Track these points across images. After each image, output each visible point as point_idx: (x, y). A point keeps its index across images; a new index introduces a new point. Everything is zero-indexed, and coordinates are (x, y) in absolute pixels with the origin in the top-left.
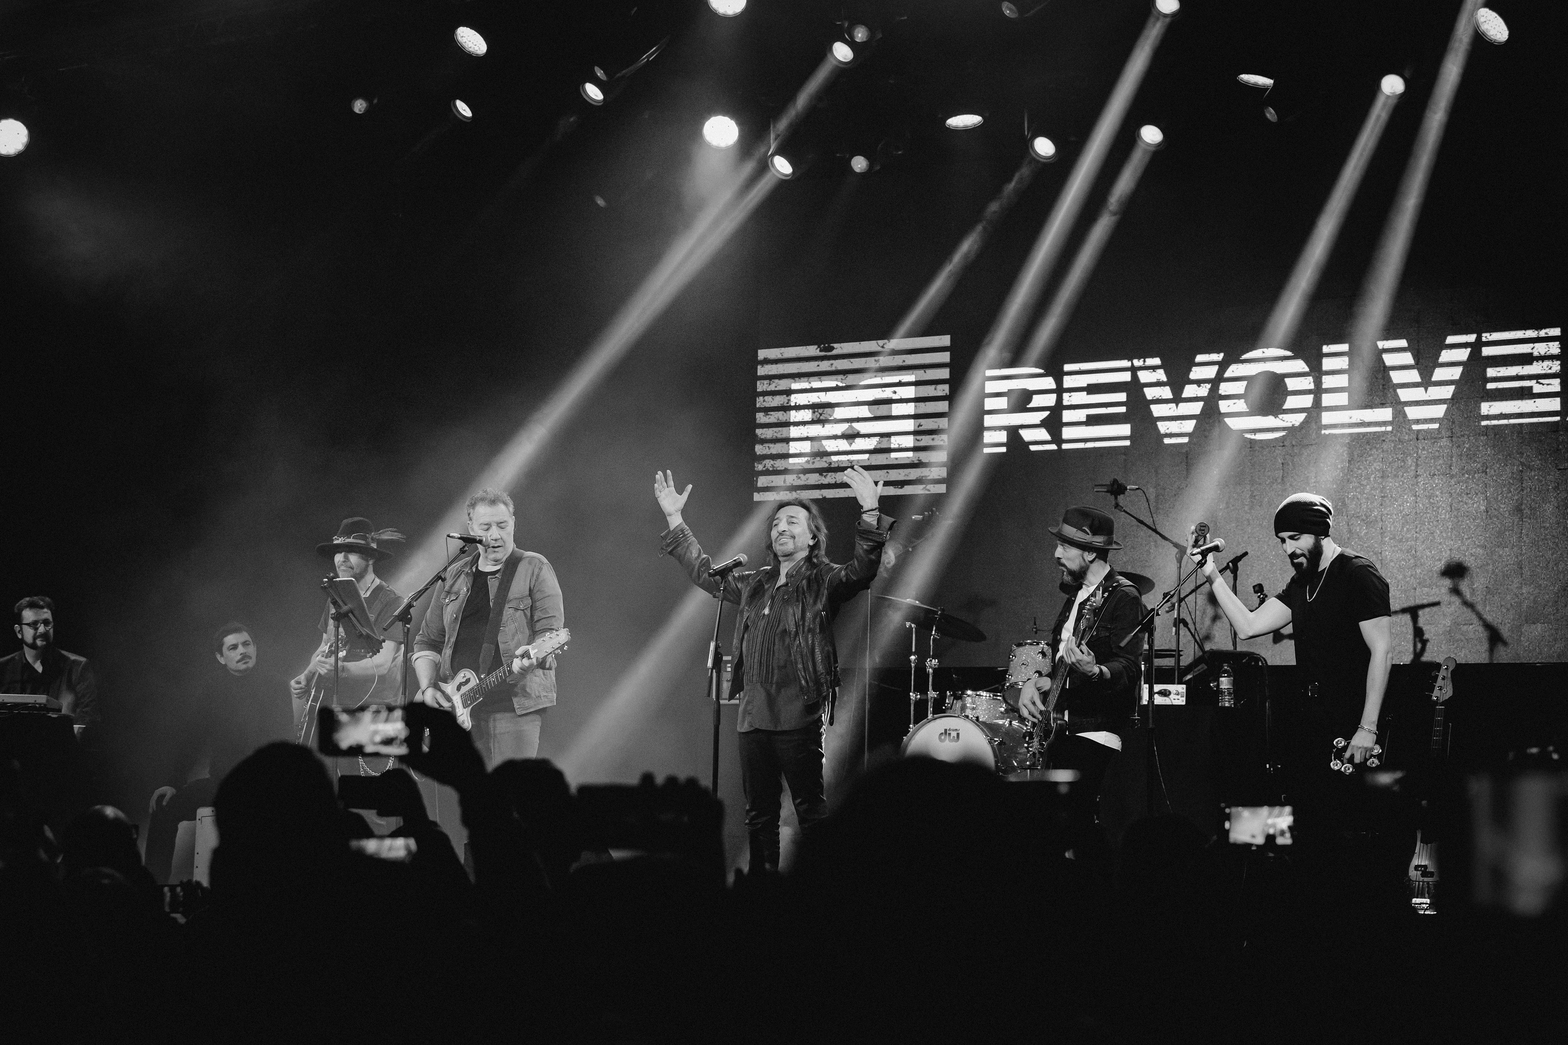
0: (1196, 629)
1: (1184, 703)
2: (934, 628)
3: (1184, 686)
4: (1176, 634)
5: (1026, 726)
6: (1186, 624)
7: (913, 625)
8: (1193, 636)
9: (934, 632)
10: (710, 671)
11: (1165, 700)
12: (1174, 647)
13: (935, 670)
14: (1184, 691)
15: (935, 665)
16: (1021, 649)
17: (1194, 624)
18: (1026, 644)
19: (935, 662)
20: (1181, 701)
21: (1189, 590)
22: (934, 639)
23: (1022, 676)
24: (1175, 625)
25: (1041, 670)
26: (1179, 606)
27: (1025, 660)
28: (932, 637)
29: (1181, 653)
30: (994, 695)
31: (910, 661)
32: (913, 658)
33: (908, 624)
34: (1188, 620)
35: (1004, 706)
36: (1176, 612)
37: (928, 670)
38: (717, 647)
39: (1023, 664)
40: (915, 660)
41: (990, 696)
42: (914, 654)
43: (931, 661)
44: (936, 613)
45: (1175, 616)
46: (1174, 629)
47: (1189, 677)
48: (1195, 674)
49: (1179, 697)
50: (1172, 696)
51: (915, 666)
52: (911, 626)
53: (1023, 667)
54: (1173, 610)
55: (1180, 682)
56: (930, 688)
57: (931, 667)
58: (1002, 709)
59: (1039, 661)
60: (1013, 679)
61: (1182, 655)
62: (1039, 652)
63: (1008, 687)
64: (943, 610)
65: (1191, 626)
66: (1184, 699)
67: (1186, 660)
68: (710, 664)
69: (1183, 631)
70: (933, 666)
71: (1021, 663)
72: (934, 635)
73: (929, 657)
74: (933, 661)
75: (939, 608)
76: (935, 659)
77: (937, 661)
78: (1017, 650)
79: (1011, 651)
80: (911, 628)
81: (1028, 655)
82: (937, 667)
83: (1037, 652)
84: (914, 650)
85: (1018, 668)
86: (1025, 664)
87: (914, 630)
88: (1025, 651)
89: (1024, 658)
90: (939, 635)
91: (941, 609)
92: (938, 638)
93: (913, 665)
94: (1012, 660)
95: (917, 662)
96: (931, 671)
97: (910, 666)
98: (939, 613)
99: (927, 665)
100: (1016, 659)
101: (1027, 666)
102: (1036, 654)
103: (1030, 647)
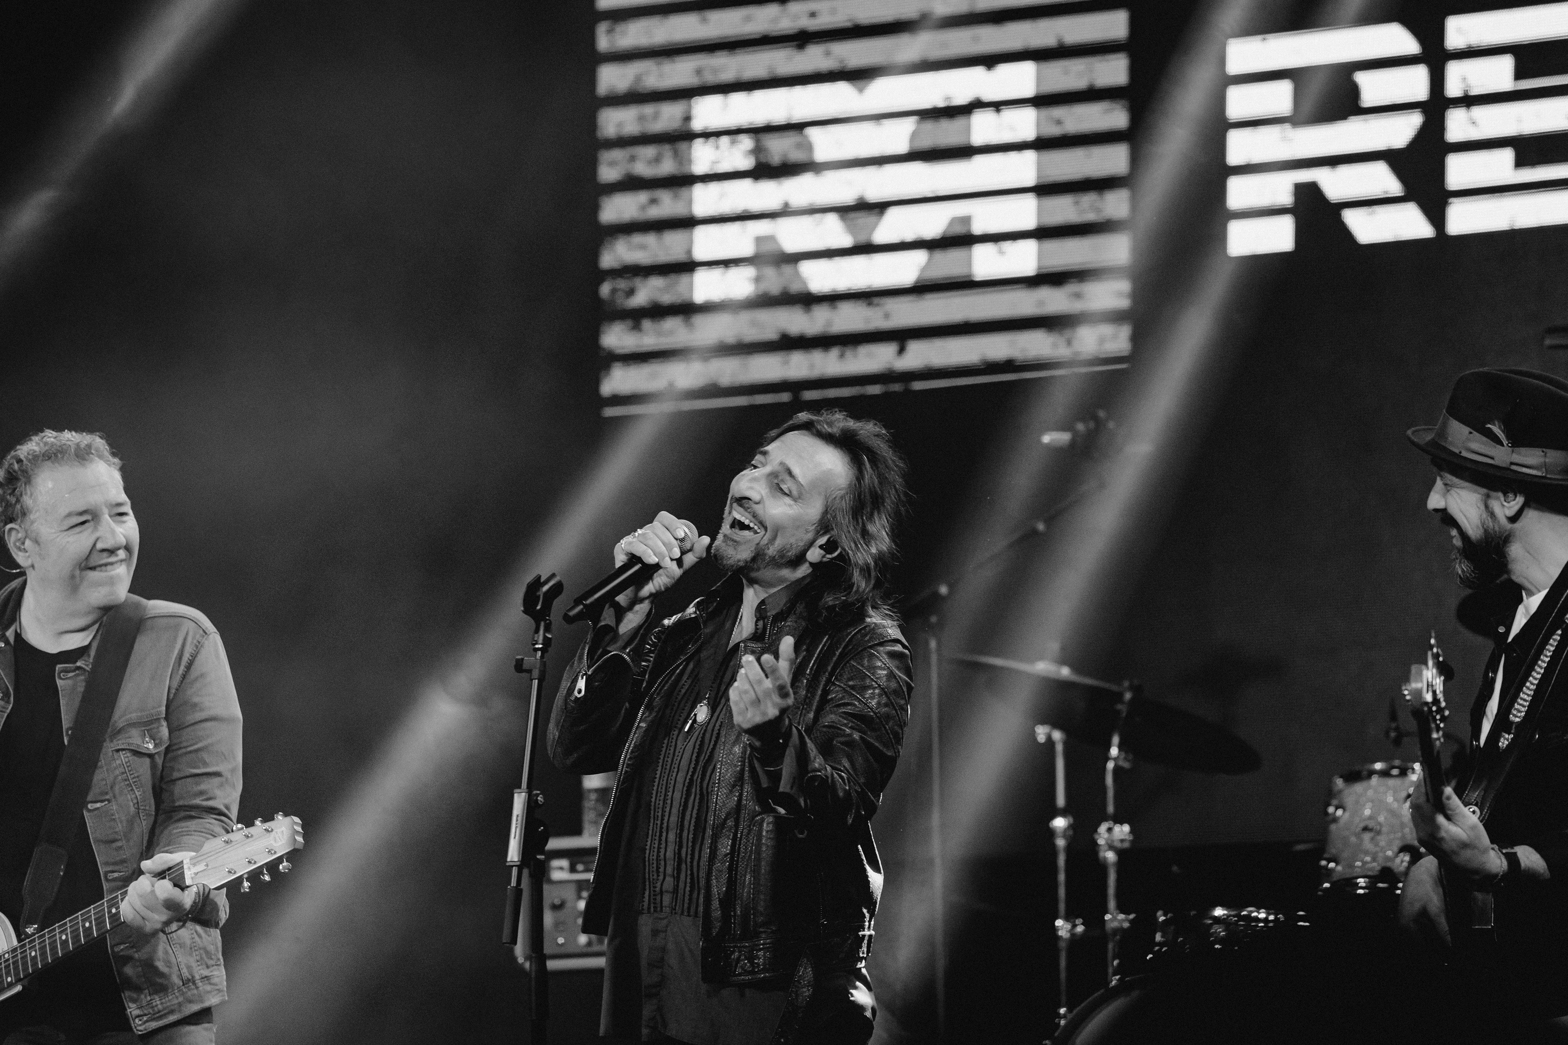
2: (1116, 740)
7: (1057, 735)
9: (1114, 751)
10: (515, 871)
13: (1120, 853)
15: (1122, 841)
16: (1358, 787)
18: (1372, 773)
19: (1122, 831)
22: (1117, 770)
23: (1365, 863)
27: (1370, 818)
28: (1110, 765)
31: (1051, 833)
32: (1060, 823)
33: (1041, 733)
37: (1101, 854)
38: (531, 806)
39: (1366, 829)
40: (1066, 830)
42: (1063, 813)
43: (1110, 830)
44: (1119, 696)
51: (1069, 849)
52: (1049, 739)
53: (1367, 836)
56: (1112, 904)
57: (1111, 847)
60: (1339, 871)
63: (1325, 891)
64: (1136, 690)
68: (514, 853)
70: (1118, 845)
71: (1362, 825)
72: (1115, 759)
73: (1105, 818)
74: (1117, 829)
75: (1126, 684)
76: (1121, 823)
77: (1126, 828)
78: (1346, 792)
79: (1329, 795)
80: (1050, 742)
81: (1379, 805)
82: (1126, 845)
83: (1404, 794)
84: (1061, 800)
85: (1353, 839)
86: (1370, 826)
87: (1059, 748)
88: (1370, 793)
89: (1367, 812)
90: (1131, 757)
91: (1131, 688)
92: (1126, 765)
93: (1061, 843)
94: (1335, 820)
95: (1071, 833)
96: (1111, 856)
97: (1054, 846)
98: (1128, 696)
99: (1101, 842)
100: (1347, 814)
101: (1379, 833)
102: (1401, 800)
103: (1382, 781)
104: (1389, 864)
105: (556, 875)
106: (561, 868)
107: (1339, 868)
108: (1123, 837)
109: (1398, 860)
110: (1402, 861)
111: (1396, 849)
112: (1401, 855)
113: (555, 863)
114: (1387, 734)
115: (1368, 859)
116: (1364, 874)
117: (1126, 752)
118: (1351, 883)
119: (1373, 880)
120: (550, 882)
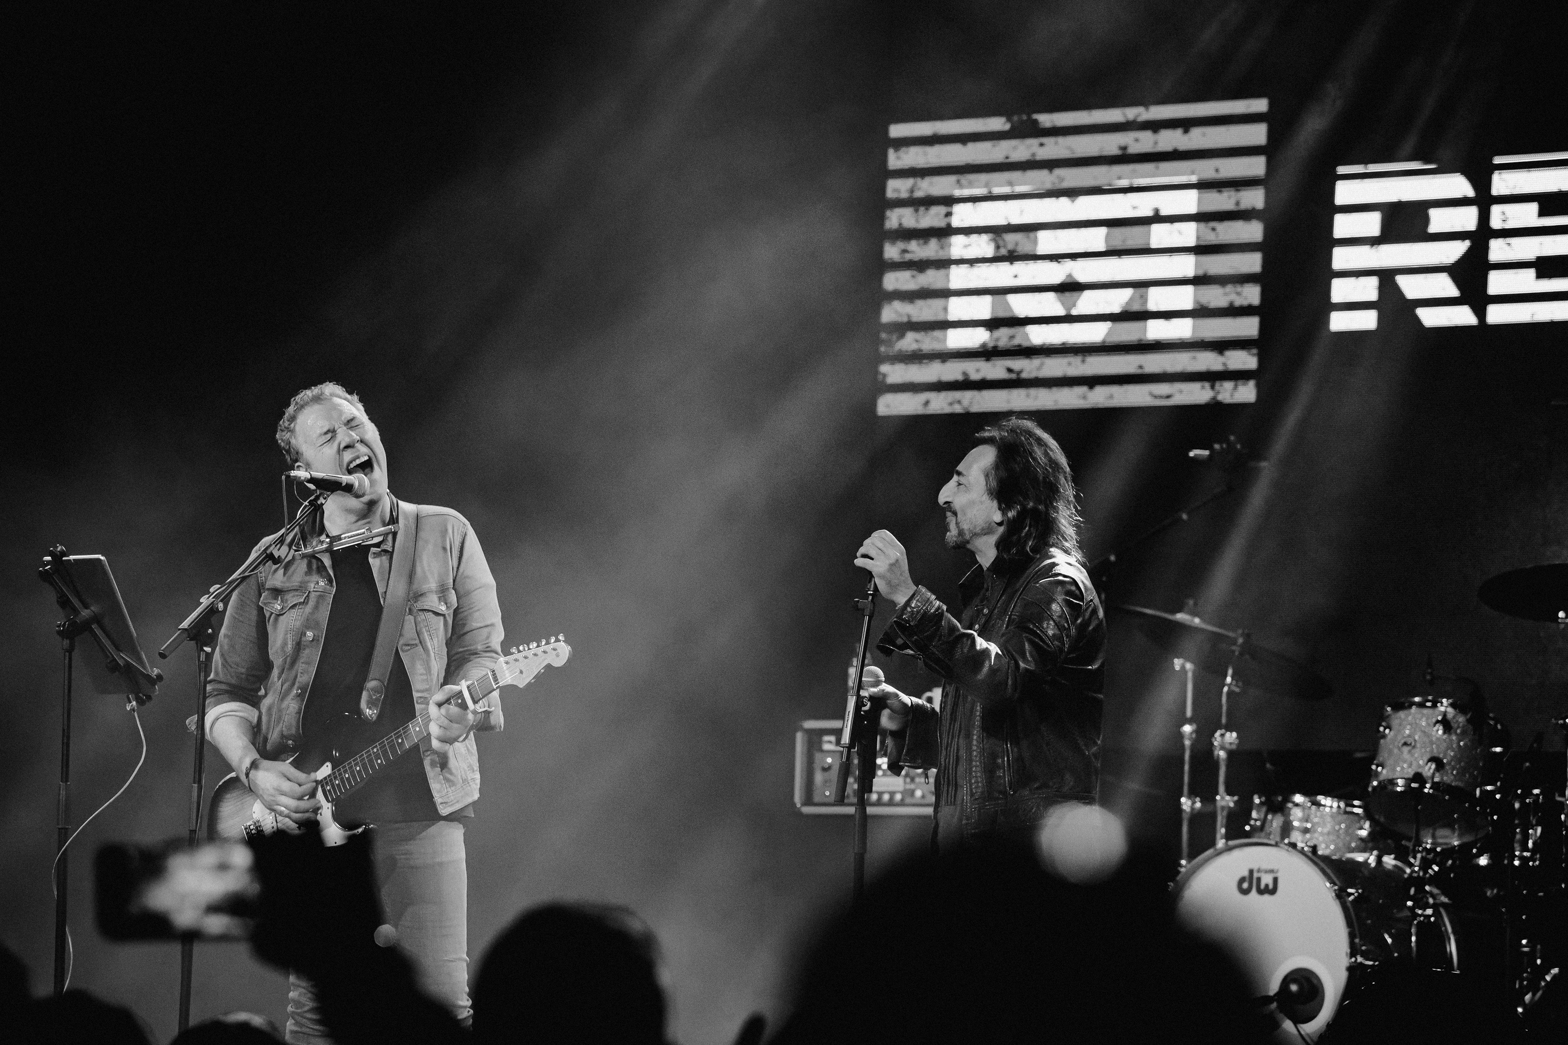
2: (1230, 672)
5: (1411, 865)
7: (1189, 666)
9: (1229, 680)
13: (1231, 754)
15: (1231, 744)
16: (1402, 714)
18: (1412, 704)
19: (1231, 737)
22: (1229, 693)
23: (1403, 768)
25: (1441, 756)
27: (1409, 736)
28: (1226, 689)
30: (1347, 805)
31: (1180, 736)
32: (1187, 729)
33: (1178, 664)
35: (1367, 825)
37: (1216, 753)
39: (1405, 744)
40: (1191, 734)
41: (1339, 807)
42: (1190, 721)
43: (1222, 735)
44: (1234, 642)
51: (1193, 746)
52: (1183, 668)
53: (1406, 749)
56: (1222, 788)
57: (1222, 748)
58: (1364, 833)
59: (1438, 739)
60: (1384, 773)
62: (1438, 722)
63: (1374, 788)
64: (1247, 636)
70: (1227, 746)
71: (1403, 742)
72: (1229, 685)
73: (1220, 727)
74: (1228, 734)
75: (1240, 631)
76: (1231, 731)
77: (1234, 734)
78: (1393, 716)
79: (1382, 718)
80: (1183, 671)
81: (1415, 726)
82: (1234, 747)
83: (1434, 720)
84: (1189, 713)
85: (1396, 751)
86: (1409, 742)
87: (1190, 675)
88: (1410, 718)
89: (1407, 732)
90: (1240, 684)
91: (1242, 635)
92: (1237, 690)
93: (1187, 743)
94: (1384, 736)
95: (1194, 736)
96: (1222, 754)
97: (1183, 746)
98: (1240, 641)
99: (1216, 743)
100: (1392, 733)
101: (1414, 747)
102: (1432, 724)
103: (1419, 710)
104: (1420, 770)
105: (827, 747)
106: (830, 742)
107: (1384, 772)
108: (1232, 741)
109: (1427, 768)
110: (1430, 768)
111: (1426, 760)
112: (1429, 764)
113: (826, 738)
115: (1405, 766)
116: (1402, 776)
117: (1237, 681)
118: (1392, 782)
119: (1409, 781)
120: (822, 751)
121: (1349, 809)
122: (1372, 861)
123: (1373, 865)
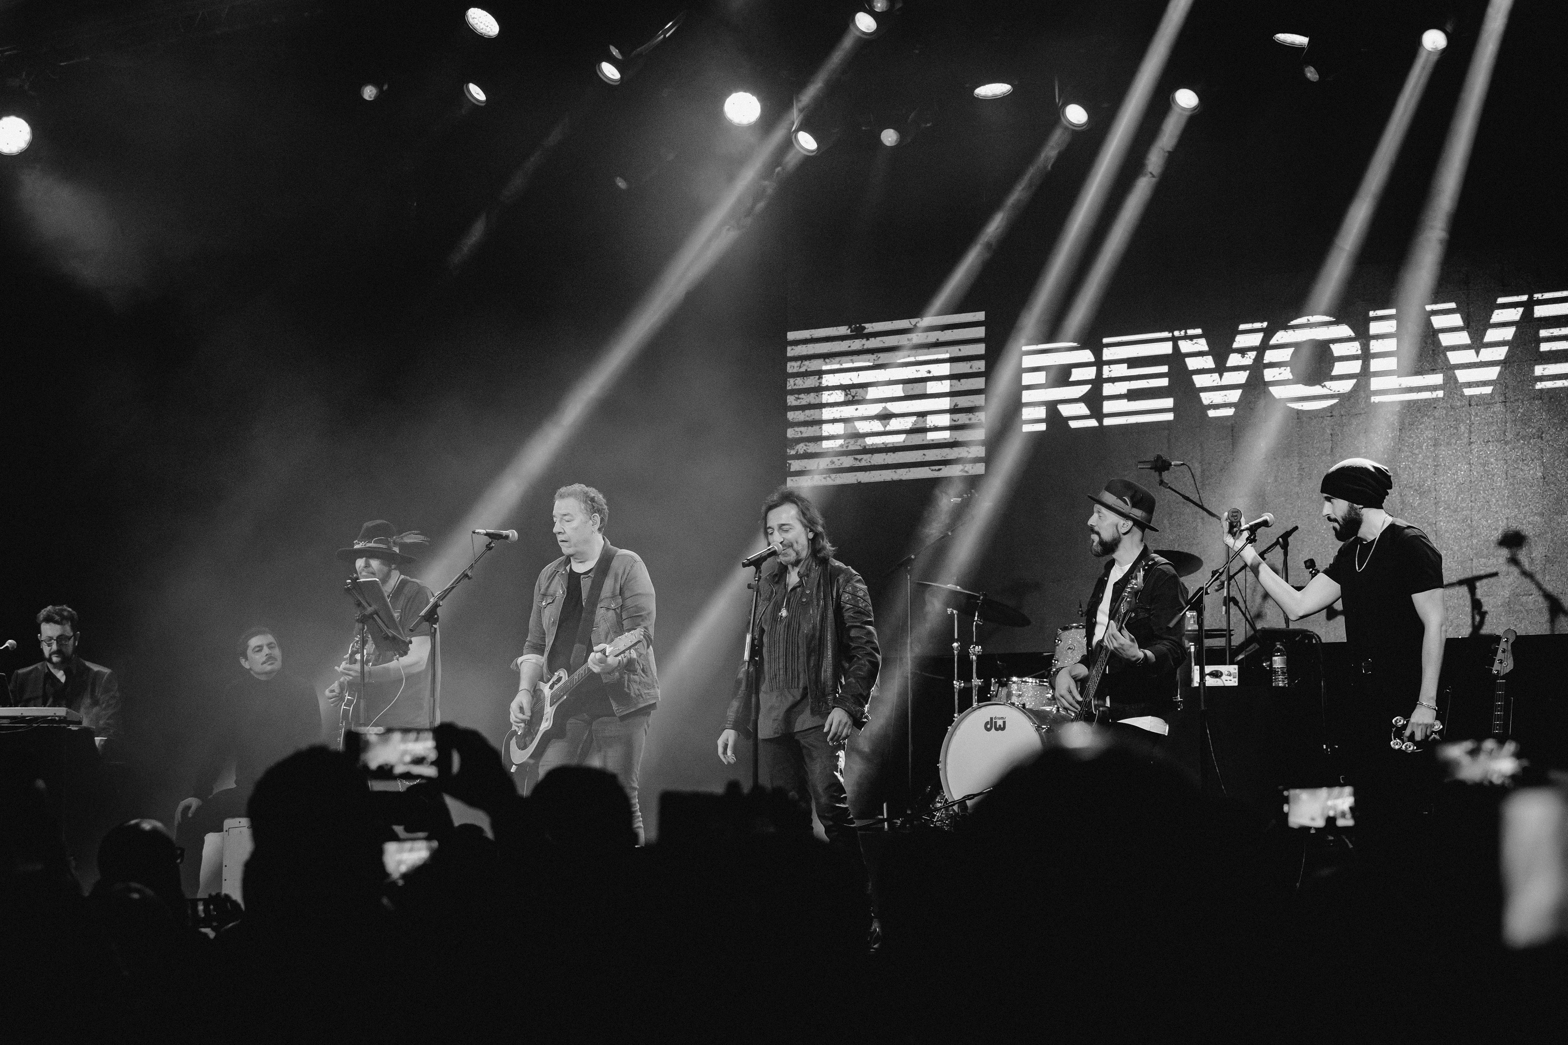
0: (1246, 608)
1: (1236, 684)
2: (977, 614)
3: (1236, 667)
4: (1226, 613)
6: (1236, 603)
7: (955, 612)
8: (1244, 614)
9: (976, 618)
11: (1217, 682)
12: (1225, 627)
13: (978, 657)
14: (1237, 671)
15: (978, 652)
16: (1067, 633)
17: (1245, 602)
18: (1072, 627)
19: (978, 648)
20: (1233, 682)
21: (1238, 568)
22: (977, 625)
24: (1225, 604)
26: (1229, 584)
27: (1071, 644)
28: (975, 623)
29: (1232, 633)
30: (1040, 681)
31: (952, 648)
32: (955, 645)
33: (949, 610)
34: (1239, 598)
36: (1225, 590)
37: (971, 657)
39: (1069, 648)
40: (957, 647)
41: (1036, 683)
42: (957, 641)
43: (974, 647)
44: (978, 598)
45: (1225, 594)
46: (1224, 608)
47: (1241, 657)
48: (1247, 654)
49: (1231, 678)
50: (1224, 677)
51: (959, 655)
52: (952, 612)
53: (1070, 651)
54: (1223, 588)
55: (1232, 663)
56: (974, 675)
57: (974, 654)
61: (1233, 635)
63: (1054, 672)
64: (985, 595)
65: (1241, 604)
66: (1236, 679)
67: (1238, 639)
69: (1233, 609)
71: (1068, 647)
72: (976, 621)
73: (972, 644)
75: (981, 592)
76: (978, 646)
77: (980, 647)
78: (1061, 634)
79: (1056, 635)
80: (952, 614)
81: (1074, 639)
82: (980, 653)
84: (956, 637)
85: (1063, 653)
86: (1071, 648)
87: (956, 617)
88: (1071, 634)
89: (1070, 642)
90: (982, 621)
91: (983, 594)
92: (981, 624)
93: (956, 652)
94: (1058, 645)
95: (960, 649)
96: (974, 658)
97: (953, 654)
98: (981, 598)
99: (971, 652)
100: (1062, 643)
101: (1074, 650)
102: (1083, 638)
103: (1076, 630)
108: (979, 650)
114: (1078, 613)
117: (981, 619)
121: (1041, 683)
122: (1054, 710)
123: (1055, 712)
